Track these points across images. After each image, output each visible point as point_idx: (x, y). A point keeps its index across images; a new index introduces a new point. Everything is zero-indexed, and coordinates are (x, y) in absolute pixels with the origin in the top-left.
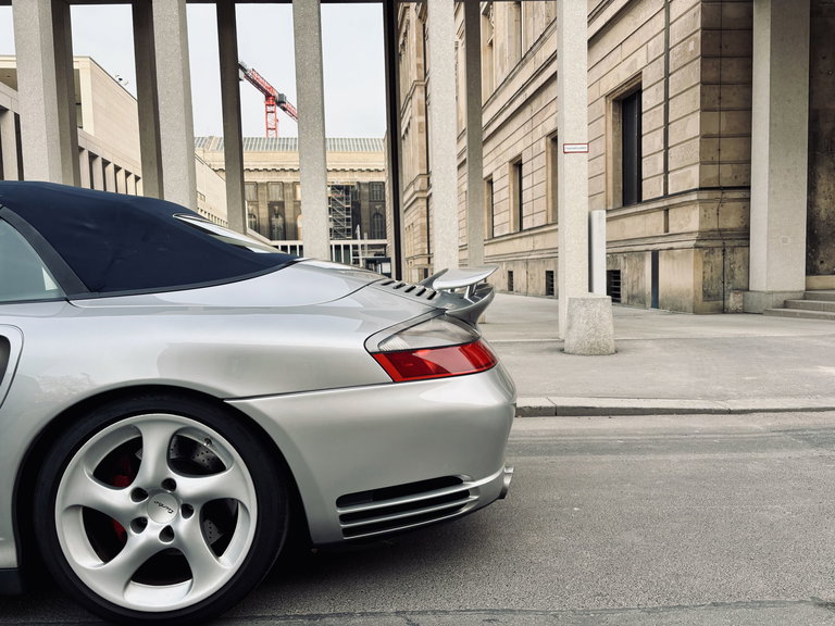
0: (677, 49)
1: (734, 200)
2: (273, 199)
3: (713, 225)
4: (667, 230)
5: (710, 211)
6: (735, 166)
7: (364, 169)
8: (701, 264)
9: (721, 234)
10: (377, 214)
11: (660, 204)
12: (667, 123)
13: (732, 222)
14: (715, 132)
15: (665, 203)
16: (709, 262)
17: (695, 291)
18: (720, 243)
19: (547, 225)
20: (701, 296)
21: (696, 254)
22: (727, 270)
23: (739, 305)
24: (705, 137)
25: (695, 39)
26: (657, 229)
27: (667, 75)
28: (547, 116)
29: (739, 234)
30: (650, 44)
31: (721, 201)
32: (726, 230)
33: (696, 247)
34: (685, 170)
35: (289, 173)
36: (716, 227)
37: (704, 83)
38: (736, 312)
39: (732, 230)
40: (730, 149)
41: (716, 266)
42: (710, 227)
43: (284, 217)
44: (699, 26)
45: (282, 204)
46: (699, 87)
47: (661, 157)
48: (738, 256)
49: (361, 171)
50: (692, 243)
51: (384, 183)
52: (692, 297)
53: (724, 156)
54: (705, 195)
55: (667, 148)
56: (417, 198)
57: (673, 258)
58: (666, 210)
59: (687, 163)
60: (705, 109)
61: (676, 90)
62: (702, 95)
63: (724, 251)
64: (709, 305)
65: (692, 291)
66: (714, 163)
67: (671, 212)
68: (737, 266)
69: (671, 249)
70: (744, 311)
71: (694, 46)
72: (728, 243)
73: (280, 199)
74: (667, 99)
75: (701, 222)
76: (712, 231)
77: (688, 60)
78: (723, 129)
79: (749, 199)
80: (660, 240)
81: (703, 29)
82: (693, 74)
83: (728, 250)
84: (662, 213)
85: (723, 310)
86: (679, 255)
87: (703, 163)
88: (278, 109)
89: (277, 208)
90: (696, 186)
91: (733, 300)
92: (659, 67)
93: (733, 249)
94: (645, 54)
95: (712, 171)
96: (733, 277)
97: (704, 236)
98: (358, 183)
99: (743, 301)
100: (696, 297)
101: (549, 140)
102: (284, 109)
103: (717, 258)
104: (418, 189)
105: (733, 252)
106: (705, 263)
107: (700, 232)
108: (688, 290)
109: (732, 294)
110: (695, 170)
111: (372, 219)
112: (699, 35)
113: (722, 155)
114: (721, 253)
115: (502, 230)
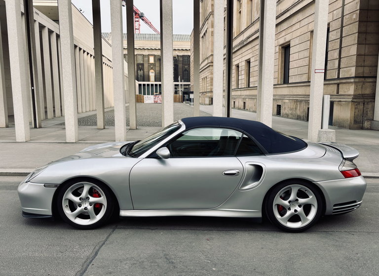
0: (347, 16)
1: (369, 82)
2: (139, 62)
3: (360, 92)
4: (338, 93)
5: (359, 87)
6: (370, 68)
7: (180, 49)
8: (354, 109)
9: (363, 96)
10: (186, 70)
11: (336, 82)
12: (341, 48)
13: (368, 91)
14: (363, 53)
15: (338, 82)
16: (357, 108)
17: (350, 120)
18: (362, 100)
19: (278, 84)
20: (353, 122)
21: (352, 105)
22: (365, 112)
23: (369, 126)
24: (358, 55)
25: (356, 13)
26: (333, 92)
27: (342, 27)
28: (280, 37)
29: (371, 97)
30: (335, 12)
31: (364, 83)
32: (365, 94)
33: (352, 101)
34: (349, 68)
35: (146, 51)
36: (361, 93)
37: (359, 32)
38: (367, 129)
39: (367, 94)
40: (369, 61)
41: (360, 110)
42: (358, 93)
43: (143, 70)
44: (358, 8)
45: (143, 65)
46: (357, 34)
47: (337, 62)
48: (370, 106)
49: (179, 50)
50: (350, 100)
51: (189, 56)
52: (349, 122)
53: (366, 63)
54: (357, 80)
55: (340, 58)
56: (209, 66)
57: (341, 105)
58: (338, 85)
59: (349, 65)
60: (359, 43)
61: (346, 34)
62: (358, 37)
63: (364, 103)
64: (356, 126)
65: (349, 119)
66: (361, 66)
67: (340, 86)
68: (369, 110)
69: (340, 101)
70: (371, 129)
71: (355, 16)
72: (366, 100)
73: (142, 62)
74: (341, 37)
75: (355, 91)
76: (359, 95)
77: (352, 22)
78: (366, 52)
79: (376, 82)
80: (334, 97)
81: (360, 9)
82: (355, 28)
83: (365, 103)
84: (336, 86)
85: (362, 128)
86: (344, 104)
87: (357, 66)
88: (140, 20)
89: (140, 66)
90: (353, 75)
91: (367, 124)
92: (339, 23)
93: (368, 102)
94: (332, 16)
95: (361, 70)
96: (367, 114)
97: (355, 97)
98: (178, 56)
99: (371, 125)
100: (351, 122)
101: (280, 47)
102: (143, 20)
103: (361, 107)
104: (210, 62)
105: (368, 104)
106: (355, 108)
107: (354, 95)
108: (348, 119)
109: (366, 122)
110: (353, 69)
111: (183, 72)
112: (358, 12)
113: (365, 64)
114: (362, 104)
115: (254, 84)
